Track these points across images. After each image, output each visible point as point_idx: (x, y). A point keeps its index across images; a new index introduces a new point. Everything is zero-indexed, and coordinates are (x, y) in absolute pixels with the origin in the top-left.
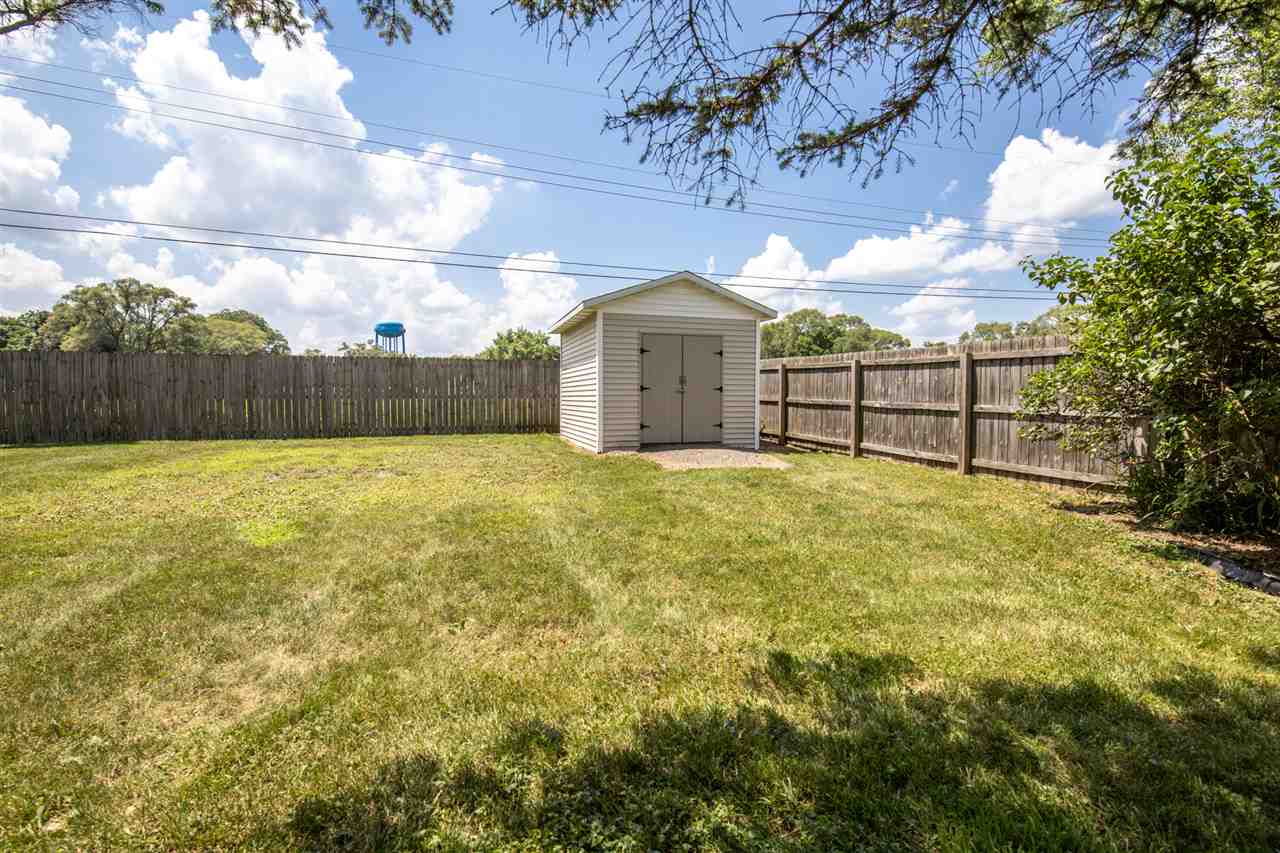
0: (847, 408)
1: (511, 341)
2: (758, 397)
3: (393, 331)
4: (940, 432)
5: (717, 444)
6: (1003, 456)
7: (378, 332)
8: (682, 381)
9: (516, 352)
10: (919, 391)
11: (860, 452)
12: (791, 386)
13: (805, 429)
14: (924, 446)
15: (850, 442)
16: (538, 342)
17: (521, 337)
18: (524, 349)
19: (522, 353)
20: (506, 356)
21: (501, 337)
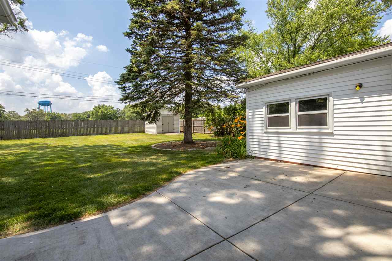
1: (100, 109)
2: (179, 125)
3: (47, 104)
4: (202, 129)
5: (174, 132)
7: (40, 104)
8: (168, 123)
9: (102, 112)
10: (199, 124)
14: (200, 131)
16: (110, 109)
17: (103, 107)
18: (105, 111)
19: (105, 113)
20: (99, 114)
21: (96, 107)
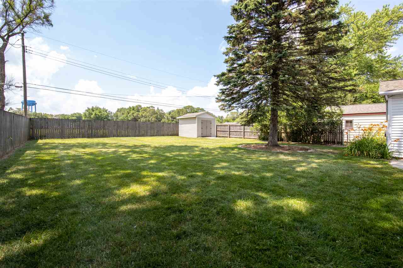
0: (228, 131)
1: (93, 111)
2: (216, 130)
3: (31, 103)
4: (240, 134)
5: (211, 136)
6: (248, 136)
8: (207, 127)
10: (238, 129)
11: (230, 137)
12: (218, 128)
13: (220, 134)
14: (239, 136)
15: (228, 136)
16: (103, 111)
17: (97, 109)
18: (99, 114)
19: (99, 115)
20: (92, 116)
21: (89, 109)
